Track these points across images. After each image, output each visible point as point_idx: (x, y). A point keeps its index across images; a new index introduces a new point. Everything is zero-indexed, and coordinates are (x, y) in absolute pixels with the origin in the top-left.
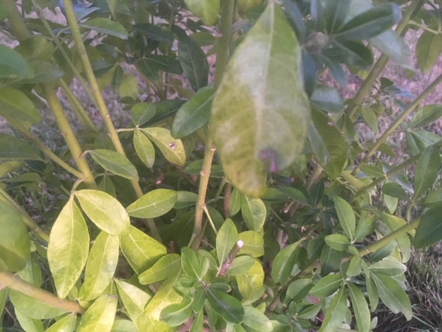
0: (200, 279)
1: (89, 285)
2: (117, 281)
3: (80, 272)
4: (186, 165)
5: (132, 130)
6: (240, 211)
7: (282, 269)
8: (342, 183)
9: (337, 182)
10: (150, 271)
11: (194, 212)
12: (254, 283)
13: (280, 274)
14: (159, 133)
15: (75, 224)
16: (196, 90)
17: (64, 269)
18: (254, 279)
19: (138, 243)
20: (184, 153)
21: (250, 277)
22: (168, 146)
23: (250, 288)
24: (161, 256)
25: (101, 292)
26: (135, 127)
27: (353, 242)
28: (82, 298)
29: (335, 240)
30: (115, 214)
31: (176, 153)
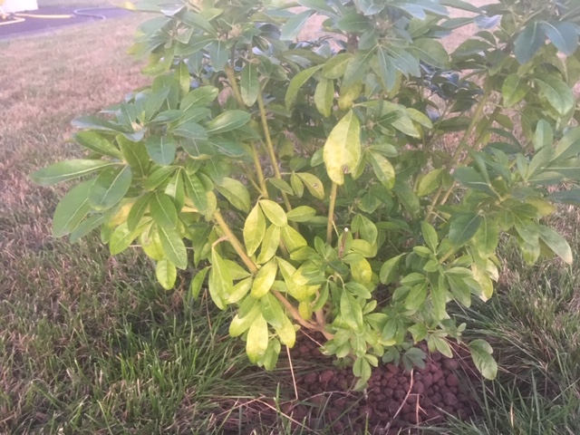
0: (325, 258)
1: (263, 253)
2: (276, 257)
3: (260, 243)
5: (290, 173)
7: (387, 275)
10: (297, 252)
12: (364, 276)
13: (386, 277)
14: (307, 177)
17: (251, 241)
18: (364, 274)
19: (290, 235)
20: (323, 191)
21: (362, 271)
22: (312, 185)
23: (362, 279)
24: (303, 246)
25: (268, 260)
27: (436, 254)
28: (259, 262)
29: (421, 250)
30: (279, 216)
31: (317, 191)
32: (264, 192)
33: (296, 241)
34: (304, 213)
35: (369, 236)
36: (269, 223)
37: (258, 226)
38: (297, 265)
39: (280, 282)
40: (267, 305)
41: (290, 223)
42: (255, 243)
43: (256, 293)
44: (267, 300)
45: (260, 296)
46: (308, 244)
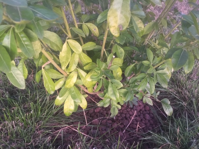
0: (102, 69)
1: (70, 67)
2: (77, 68)
3: (68, 63)
4: (99, 37)
5: (82, 23)
6: (116, 52)
7: (128, 73)
8: (154, 47)
9: (152, 47)
10: (87, 66)
11: (101, 53)
12: (118, 75)
13: (127, 74)
14: (90, 25)
15: (67, 49)
16: (103, 11)
17: (64, 62)
18: (118, 74)
19: (84, 57)
20: (98, 33)
21: (117, 73)
22: (93, 30)
23: (117, 76)
24: (90, 62)
25: (73, 70)
26: (82, 22)
27: (152, 64)
28: (68, 71)
29: (145, 62)
30: (78, 48)
31: (96, 32)
32: (70, 35)
33: (87, 59)
34: (90, 46)
35: (120, 55)
36: (72, 52)
37: (67, 53)
38: (87, 72)
39: (79, 80)
40: (73, 92)
41: (83, 51)
42: (66, 63)
43: (67, 86)
44: (73, 89)
45: (70, 87)
46: (93, 61)
